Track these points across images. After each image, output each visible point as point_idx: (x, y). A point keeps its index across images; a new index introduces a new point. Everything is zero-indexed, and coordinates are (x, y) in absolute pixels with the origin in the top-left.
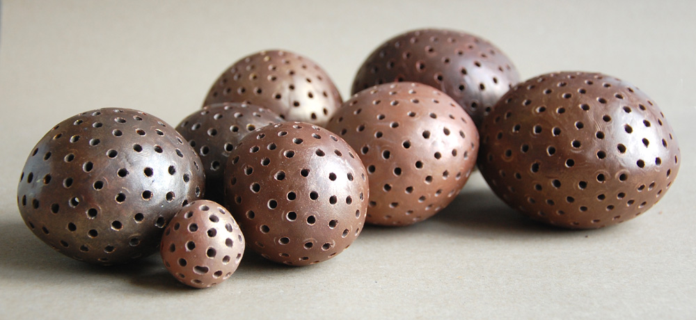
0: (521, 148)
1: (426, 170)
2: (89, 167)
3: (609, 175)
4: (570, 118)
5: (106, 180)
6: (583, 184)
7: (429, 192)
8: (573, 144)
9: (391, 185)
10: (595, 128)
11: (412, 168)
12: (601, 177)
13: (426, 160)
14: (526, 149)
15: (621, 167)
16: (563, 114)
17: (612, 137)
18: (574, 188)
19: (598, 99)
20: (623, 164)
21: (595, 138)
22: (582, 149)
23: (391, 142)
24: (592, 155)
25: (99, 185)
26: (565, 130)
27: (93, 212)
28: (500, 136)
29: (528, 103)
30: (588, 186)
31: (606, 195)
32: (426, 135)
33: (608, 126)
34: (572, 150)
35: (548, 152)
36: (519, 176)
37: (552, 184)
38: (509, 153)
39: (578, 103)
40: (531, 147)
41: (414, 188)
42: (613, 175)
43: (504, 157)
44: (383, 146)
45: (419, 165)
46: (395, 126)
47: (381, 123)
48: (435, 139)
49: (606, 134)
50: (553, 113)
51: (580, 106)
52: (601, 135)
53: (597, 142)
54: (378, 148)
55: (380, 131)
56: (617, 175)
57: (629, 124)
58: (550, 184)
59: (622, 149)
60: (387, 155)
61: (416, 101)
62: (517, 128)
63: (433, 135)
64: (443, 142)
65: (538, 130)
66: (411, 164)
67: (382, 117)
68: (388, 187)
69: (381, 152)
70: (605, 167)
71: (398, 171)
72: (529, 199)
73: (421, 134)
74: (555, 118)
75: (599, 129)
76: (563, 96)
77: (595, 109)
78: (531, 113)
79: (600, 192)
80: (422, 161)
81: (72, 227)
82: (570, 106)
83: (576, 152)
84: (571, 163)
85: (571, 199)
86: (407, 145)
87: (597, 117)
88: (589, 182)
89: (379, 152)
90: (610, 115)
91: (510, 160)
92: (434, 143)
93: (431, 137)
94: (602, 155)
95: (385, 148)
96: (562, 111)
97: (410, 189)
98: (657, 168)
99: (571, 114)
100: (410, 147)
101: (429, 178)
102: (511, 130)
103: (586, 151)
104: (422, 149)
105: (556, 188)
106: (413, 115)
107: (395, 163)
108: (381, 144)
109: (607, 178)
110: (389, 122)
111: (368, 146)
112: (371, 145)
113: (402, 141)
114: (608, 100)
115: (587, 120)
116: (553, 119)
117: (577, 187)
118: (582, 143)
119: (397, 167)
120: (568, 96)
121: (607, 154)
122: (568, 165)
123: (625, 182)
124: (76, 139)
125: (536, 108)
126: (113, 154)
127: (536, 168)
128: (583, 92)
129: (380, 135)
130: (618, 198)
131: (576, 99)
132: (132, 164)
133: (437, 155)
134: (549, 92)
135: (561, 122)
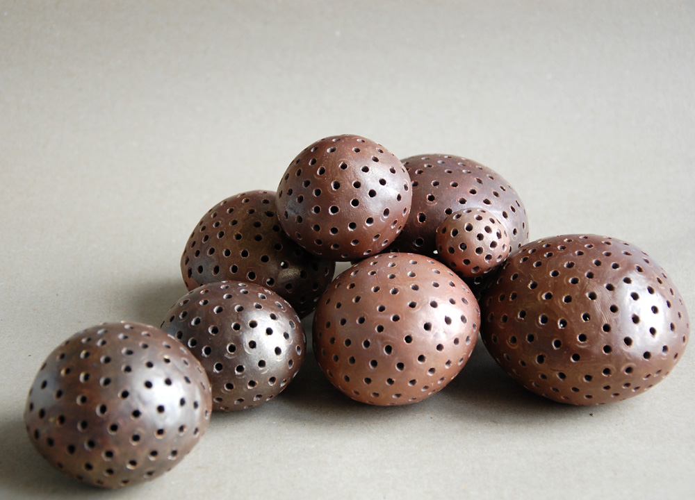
0: (527, 337)
1: (429, 363)
2: (103, 409)
3: (615, 369)
4: (576, 308)
5: (120, 422)
6: (589, 378)
7: (432, 382)
8: (580, 338)
9: (394, 380)
10: (601, 320)
11: (414, 363)
12: (607, 371)
13: (428, 353)
14: (531, 338)
15: (627, 361)
16: (570, 303)
17: (619, 330)
18: (580, 380)
19: (605, 285)
20: (629, 358)
21: (602, 332)
22: (589, 343)
23: (392, 337)
24: (598, 349)
25: (114, 428)
26: (571, 322)
27: (109, 454)
28: (505, 319)
29: (534, 286)
30: (593, 379)
31: (611, 386)
32: (427, 327)
33: (615, 317)
34: (578, 345)
35: (553, 345)
36: (523, 363)
37: (558, 376)
38: (514, 340)
39: (585, 292)
40: (536, 338)
41: (417, 380)
42: (618, 369)
43: (508, 342)
44: (385, 341)
45: (421, 358)
46: (396, 319)
47: (381, 316)
48: (436, 331)
49: (613, 327)
50: (559, 302)
51: (587, 295)
52: (607, 328)
53: (603, 333)
54: (379, 343)
55: (381, 324)
56: (623, 369)
57: (636, 314)
58: (555, 376)
59: (628, 341)
60: (389, 349)
61: (416, 288)
62: (523, 315)
63: (434, 327)
64: (445, 332)
65: (544, 320)
66: (414, 359)
67: (382, 309)
68: (390, 381)
69: (383, 347)
70: (611, 361)
71: (401, 366)
72: (533, 384)
73: (422, 327)
74: (561, 307)
75: (605, 322)
76: (570, 281)
77: (602, 299)
78: (537, 300)
79: (606, 384)
80: (424, 355)
81: (89, 467)
82: (577, 293)
83: (582, 347)
84: (576, 357)
85: (575, 389)
86: (409, 339)
87: (603, 306)
88: (595, 376)
89: (381, 347)
90: (617, 305)
91: (515, 347)
92: (436, 335)
93: (432, 328)
94: (607, 349)
95: (387, 343)
96: (568, 300)
97: (413, 382)
98: (664, 357)
99: (578, 304)
100: (413, 342)
101: (432, 370)
102: (517, 316)
103: (592, 346)
104: (424, 343)
105: (561, 380)
106: (413, 305)
107: (397, 359)
108: (382, 339)
109: (613, 372)
110: (389, 314)
111: (369, 340)
112: (372, 340)
113: (403, 336)
114: (615, 286)
115: (594, 311)
116: (559, 308)
117: (582, 380)
118: (588, 337)
119: (399, 362)
120: (575, 281)
121: (613, 348)
122: (574, 359)
123: (631, 375)
124: (86, 377)
125: (542, 294)
126: (125, 395)
127: (541, 359)
128: (590, 276)
129: (381, 329)
130: (624, 388)
131: (582, 285)
132: (144, 403)
133: (440, 347)
134: (555, 274)
135: (567, 313)
